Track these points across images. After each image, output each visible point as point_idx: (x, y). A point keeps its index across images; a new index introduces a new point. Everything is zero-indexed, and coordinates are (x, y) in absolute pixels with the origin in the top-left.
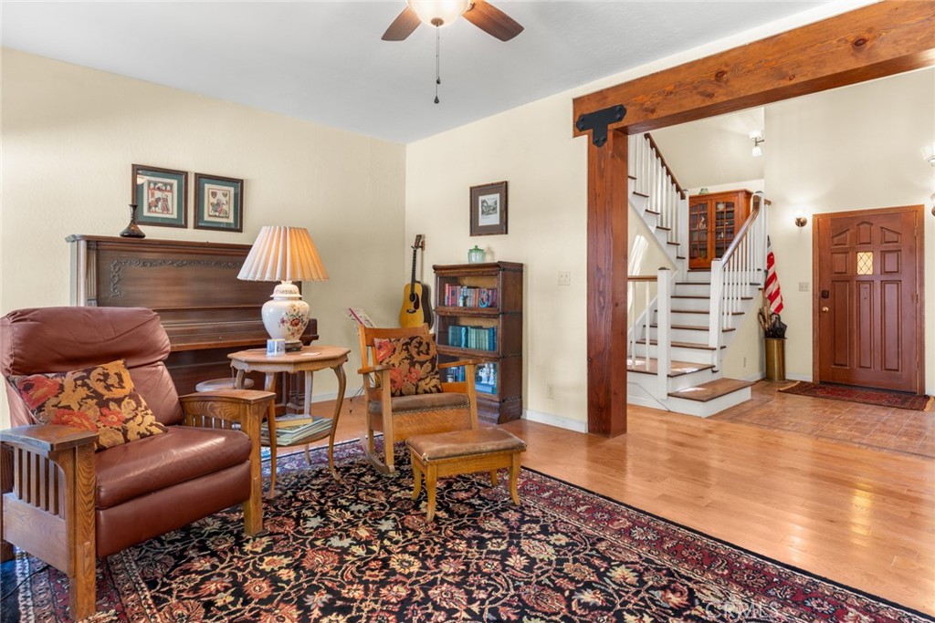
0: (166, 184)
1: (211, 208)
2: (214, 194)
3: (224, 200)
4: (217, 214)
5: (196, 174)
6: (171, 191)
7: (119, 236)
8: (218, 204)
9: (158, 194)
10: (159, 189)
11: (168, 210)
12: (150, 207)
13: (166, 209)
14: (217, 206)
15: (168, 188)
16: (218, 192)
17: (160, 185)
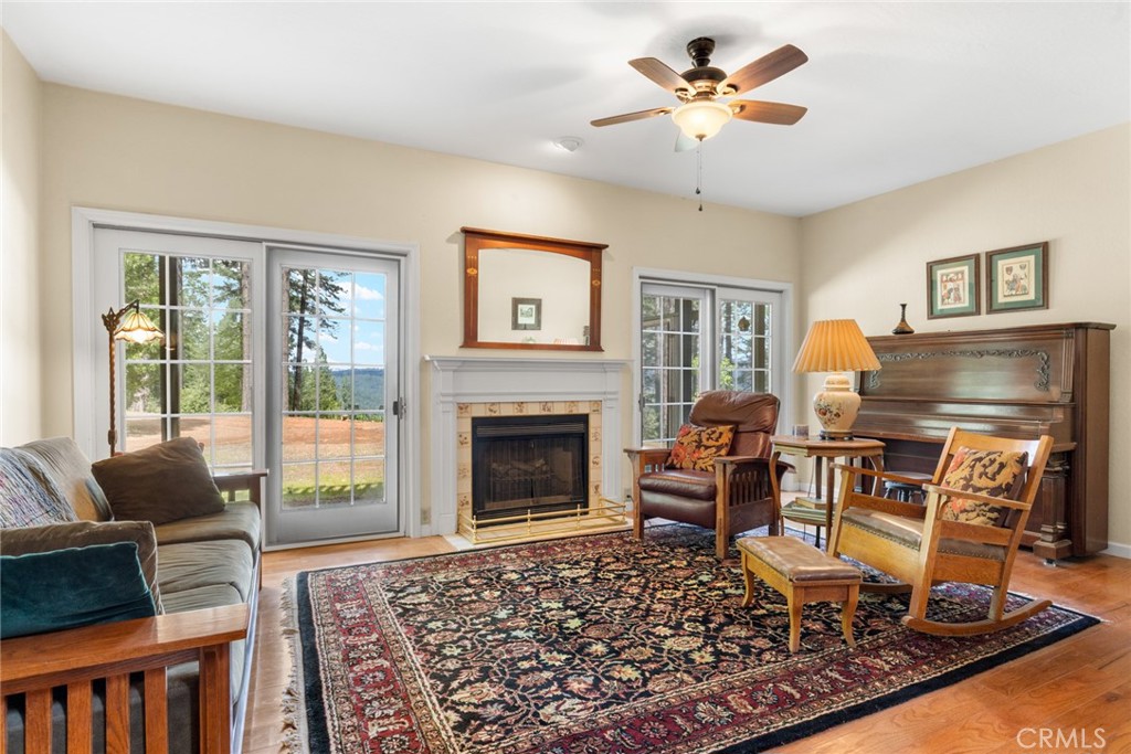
0: (957, 274)
1: (1006, 286)
2: (1009, 270)
3: (1021, 273)
4: (1014, 292)
5: (987, 253)
6: (963, 278)
7: (891, 334)
8: (1015, 281)
9: (950, 285)
10: (951, 280)
11: (960, 299)
12: (943, 300)
13: (958, 299)
14: (1013, 284)
15: (960, 276)
16: (1014, 266)
17: (952, 275)
